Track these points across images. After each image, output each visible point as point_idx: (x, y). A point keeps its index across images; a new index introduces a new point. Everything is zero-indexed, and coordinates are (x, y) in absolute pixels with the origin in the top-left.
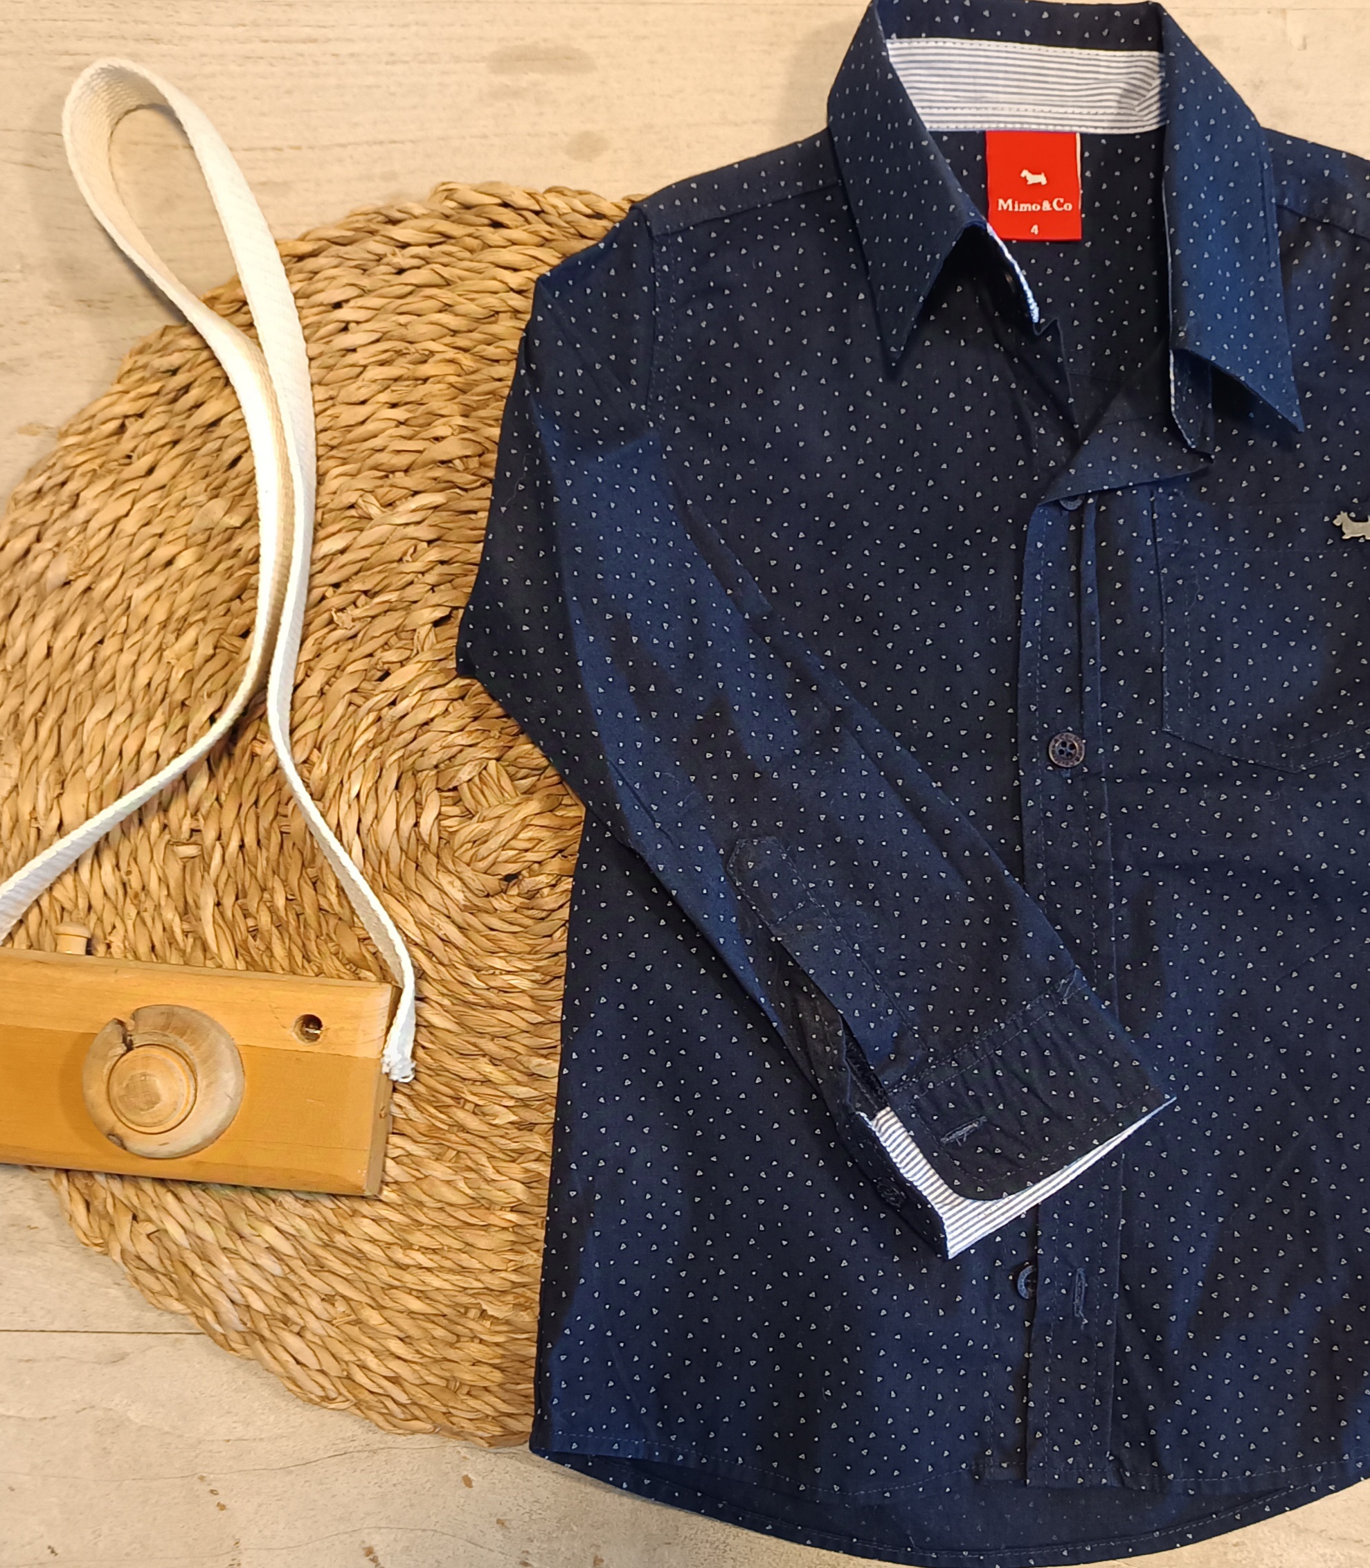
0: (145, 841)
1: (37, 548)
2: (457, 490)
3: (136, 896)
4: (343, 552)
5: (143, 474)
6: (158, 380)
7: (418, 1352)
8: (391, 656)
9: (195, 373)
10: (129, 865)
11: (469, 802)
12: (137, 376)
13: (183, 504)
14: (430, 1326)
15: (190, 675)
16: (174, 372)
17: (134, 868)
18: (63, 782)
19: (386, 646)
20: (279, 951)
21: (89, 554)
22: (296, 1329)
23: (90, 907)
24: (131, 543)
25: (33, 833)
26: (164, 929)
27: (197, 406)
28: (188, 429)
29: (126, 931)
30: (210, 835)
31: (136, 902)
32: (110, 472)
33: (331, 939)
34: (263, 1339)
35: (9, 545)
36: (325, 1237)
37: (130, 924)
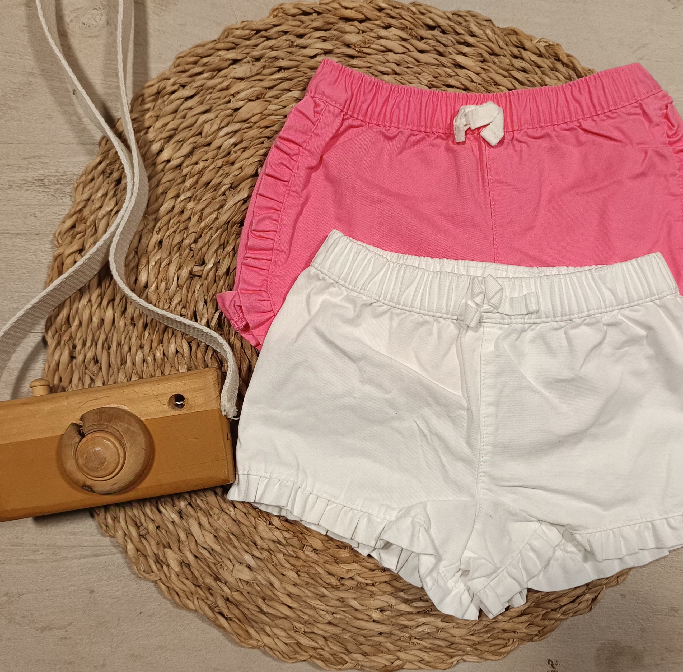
0: (255, 150)
1: (356, 23)
3: (227, 162)
5: (419, 49)
6: (464, 30)
9: (478, 44)
10: (239, 150)
12: (460, 19)
13: (417, 75)
17: (239, 153)
18: (258, 98)
21: (369, 47)
23: (209, 144)
24: (384, 63)
25: (227, 99)
26: (220, 183)
27: (464, 54)
29: (208, 167)
31: (224, 163)
32: (410, 35)
35: (349, 10)
36: (123, 342)
37: (213, 166)
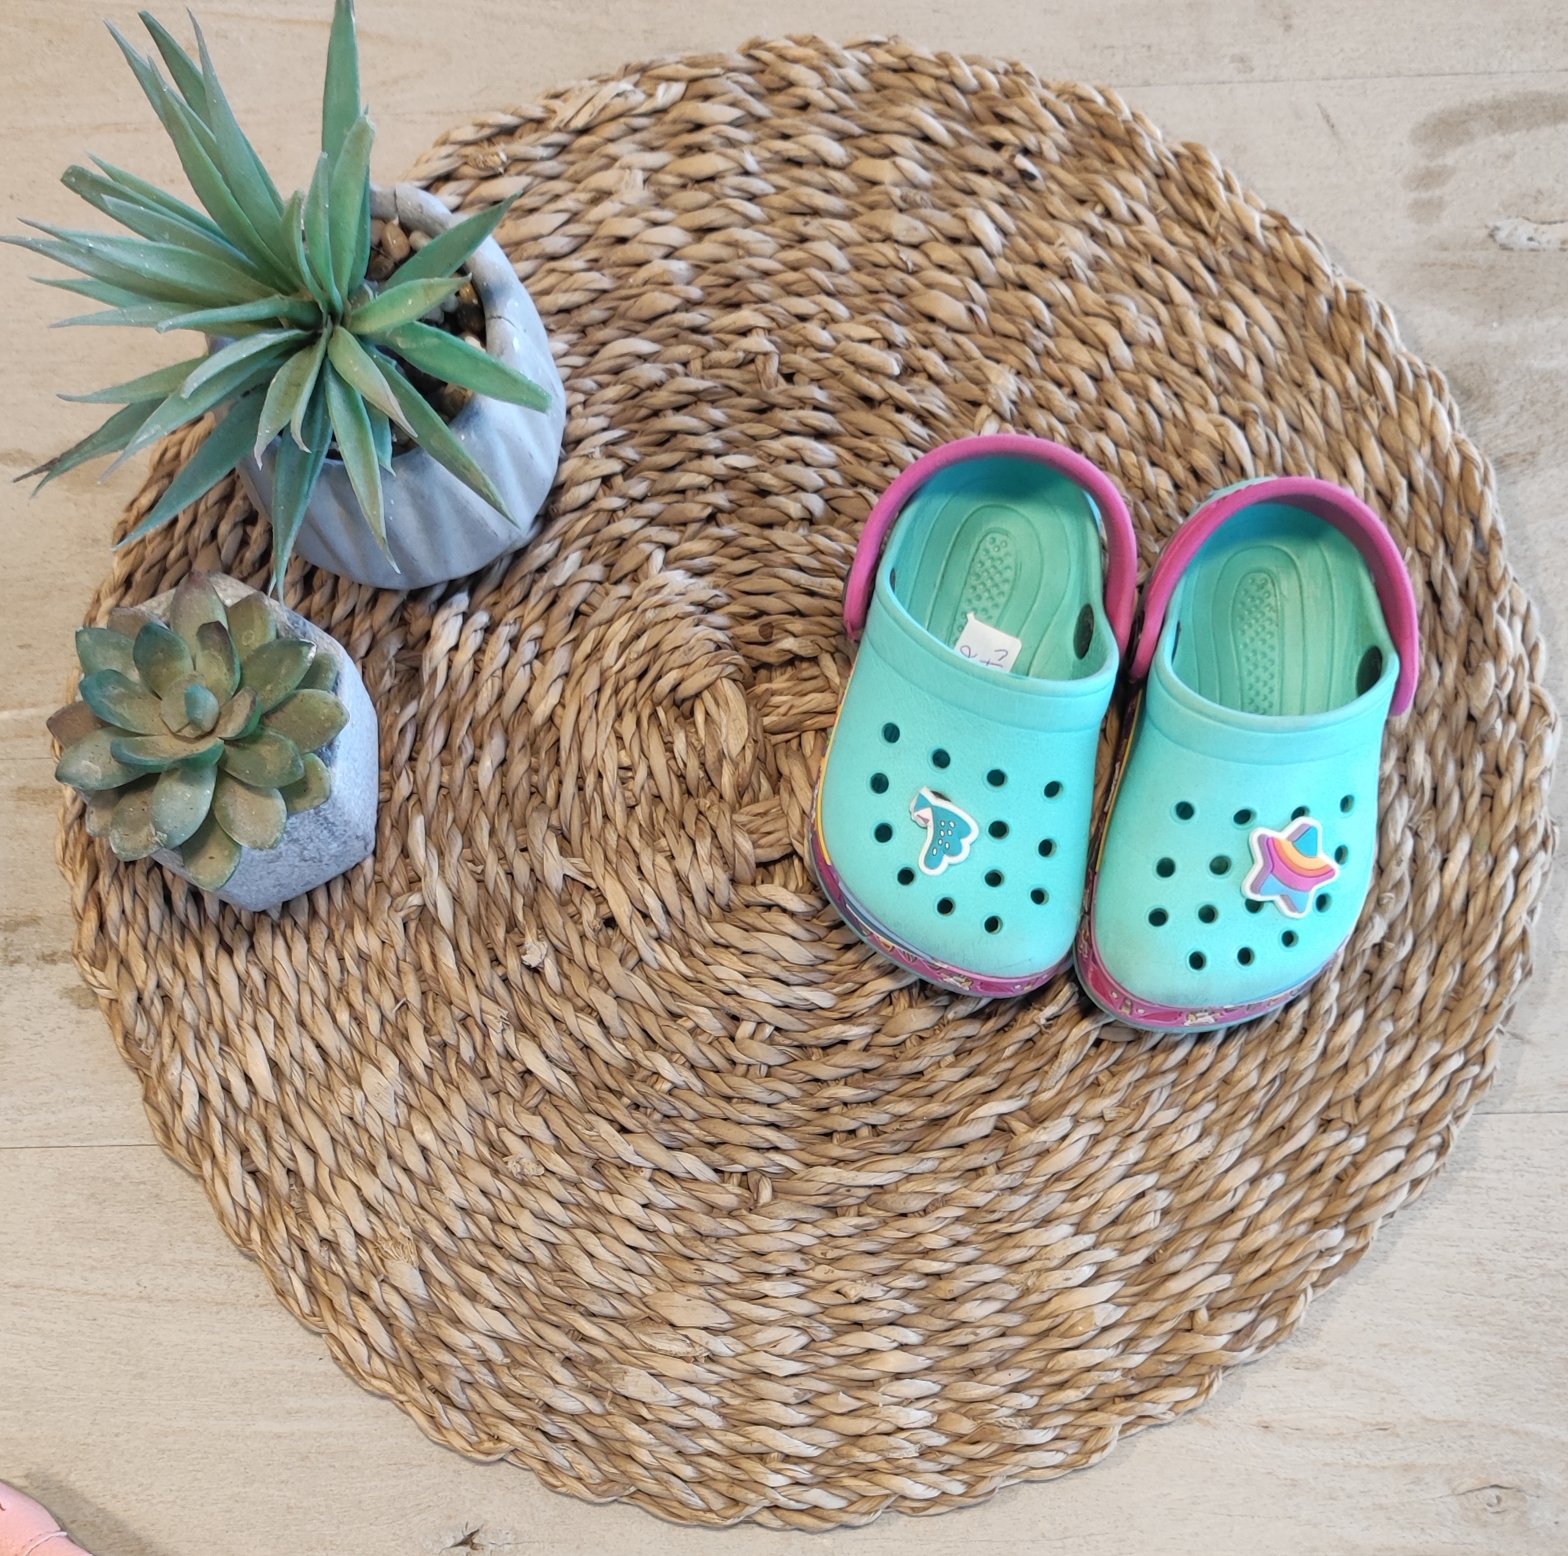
2: (412, 802)
4: (457, 948)
7: (1406, 1035)
8: (589, 913)
11: (776, 854)
14: (1380, 1014)
15: (562, 1149)
16: (203, 1098)
19: (576, 918)
20: (903, 1107)
22: (1352, 1170)
28: (273, 1098)
30: (754, 1159)
33: (904, 1042)
34: (1359, 1208)
